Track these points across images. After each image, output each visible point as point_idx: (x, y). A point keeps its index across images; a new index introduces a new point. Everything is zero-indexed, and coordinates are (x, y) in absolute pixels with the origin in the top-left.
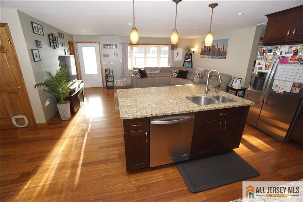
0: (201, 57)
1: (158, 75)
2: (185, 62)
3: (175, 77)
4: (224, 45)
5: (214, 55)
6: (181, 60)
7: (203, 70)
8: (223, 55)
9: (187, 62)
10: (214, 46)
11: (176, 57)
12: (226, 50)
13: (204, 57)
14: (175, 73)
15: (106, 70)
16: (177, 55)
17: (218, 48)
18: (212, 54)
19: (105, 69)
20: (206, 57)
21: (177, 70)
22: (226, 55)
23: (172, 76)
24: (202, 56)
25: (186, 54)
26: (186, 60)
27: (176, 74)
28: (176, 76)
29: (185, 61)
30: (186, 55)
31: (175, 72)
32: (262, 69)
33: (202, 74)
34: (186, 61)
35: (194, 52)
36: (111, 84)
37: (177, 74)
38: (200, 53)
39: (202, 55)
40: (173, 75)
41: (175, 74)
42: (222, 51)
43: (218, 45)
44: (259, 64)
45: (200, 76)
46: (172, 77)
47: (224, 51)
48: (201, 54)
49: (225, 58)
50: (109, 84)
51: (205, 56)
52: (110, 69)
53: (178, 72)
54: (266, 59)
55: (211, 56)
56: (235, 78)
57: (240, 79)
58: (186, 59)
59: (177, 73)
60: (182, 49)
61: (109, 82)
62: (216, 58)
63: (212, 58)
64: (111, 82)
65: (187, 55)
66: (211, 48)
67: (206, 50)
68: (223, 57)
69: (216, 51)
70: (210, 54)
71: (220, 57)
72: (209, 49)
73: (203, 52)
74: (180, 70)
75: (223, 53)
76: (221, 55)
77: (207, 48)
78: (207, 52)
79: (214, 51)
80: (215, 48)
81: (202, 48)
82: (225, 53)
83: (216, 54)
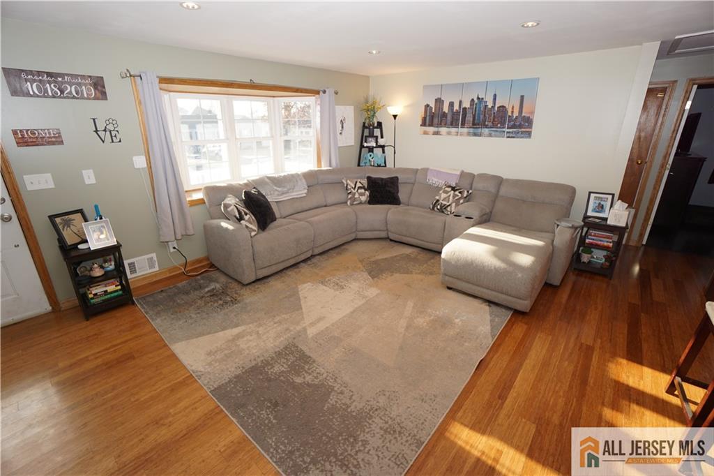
0: (425, 133)
1: (306, 205)
2: (363, 149)
3: (362, 203)
4: (522, 97)
5: (483, 125)
6: (353, 144)
7: (458, 173)
8: (520, 126)
9: (367, 149)
10: (478, 98)
11: (341, 133)
12: (532, 113)
13: (437, 133)
14: (359, 188)
15: (58, 220)
16: (342, 127)
17: (497, 106)
18: (474, 124)
19: (52, 218)
20: (449, 133)
21: (361, 178)
22: (531, 127)
23: (353, 199)
24: (431, 129)
25: (364, 123)
26: (366, 142)
27: (363, 191)
28: (363, 199)
29: (362, 146)
30: (364, 127)
31: (359, 185)
33: (456, 184)
34: (365, 145)
35: (395, 117)
36: (111, 288)
37: (367, 193)
38: (420, 122)
39: (431, 125)
40: (357, 196)
41: (360, 191)
42: (516, 114)
43: (495, 96)
45: (465, 196)
46: (352, 204)
47: (523, 114)
48: (424, 124)
49: (529, 134)
50: (98, 290)
51: (443, 130)
52: (81, 211)
53: (365, 182)
55: (471, 130)
56: (590, 193)
57: (611, 196)
58: (363, 139)
59: (363, 188)
60: (353, 107)
61: (94, 281)
62: (490, 135)
63: (475, 135)
64: (107, 277)
65: (366, 128)
66: (466, 104)
67: (447, 112)
68: (522, 132)
69: (490, 116)
70: (463, 125)
71: (509, 132)
72: (456, 107)
73: (432, 117)
74: (369, 178)
75: (520, 119)
76: (513, 127)
77: (451, 104)
78: (449, 117)
79: (479, 114)
80: (486, 106)
81: (427, 106)
82: (528, 122)
83: (490, 124)
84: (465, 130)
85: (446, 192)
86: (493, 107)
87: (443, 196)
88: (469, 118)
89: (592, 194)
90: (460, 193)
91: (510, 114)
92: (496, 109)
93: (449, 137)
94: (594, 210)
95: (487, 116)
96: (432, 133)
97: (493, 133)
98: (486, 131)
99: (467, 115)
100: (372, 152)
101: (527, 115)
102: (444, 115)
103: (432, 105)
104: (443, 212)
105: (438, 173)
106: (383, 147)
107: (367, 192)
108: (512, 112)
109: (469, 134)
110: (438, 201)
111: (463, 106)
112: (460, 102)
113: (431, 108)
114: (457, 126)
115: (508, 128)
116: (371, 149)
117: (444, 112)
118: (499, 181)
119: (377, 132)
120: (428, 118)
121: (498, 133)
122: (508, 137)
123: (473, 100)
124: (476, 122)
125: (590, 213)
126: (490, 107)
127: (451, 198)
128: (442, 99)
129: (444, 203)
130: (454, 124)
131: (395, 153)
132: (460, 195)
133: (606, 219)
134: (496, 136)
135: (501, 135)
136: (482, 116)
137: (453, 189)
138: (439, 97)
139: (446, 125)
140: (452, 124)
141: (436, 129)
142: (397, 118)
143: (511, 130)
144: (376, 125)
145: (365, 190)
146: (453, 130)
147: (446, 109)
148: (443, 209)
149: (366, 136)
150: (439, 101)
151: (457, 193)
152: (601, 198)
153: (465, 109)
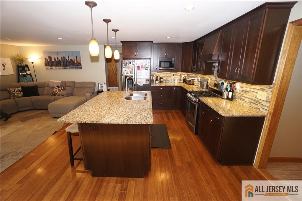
0: (47, 69)
3: (19, 97)
4: (76, 57)
5: (67, 66)
6: (13, 74)
7: (60, 82)
8: (78, 66)
9: (23, 76)
10: (63, 57)
11: (4, 69)
12: (81, 61)
13: (52, 69)
16: (4, 67)
17: (70, 59)
18: (64, 65)
20: (56, 69)
22: (81, 66)
23: (14, 96)
24: (49, 67)
25: (18, 65)
27: (19, 92)
28: (20, 95)
29: (19, 75)
30: (18, 67)
31: (17, 90)
32: (128, 74)
34: (21, 74)
35: (32, 63)
38: (44, 65)
39: (49, 66)
40: (16, 94)
41: (17, 92)
42: (76, 62)
43: (68, 56)
44: (125, 71)
45: (62, 89)
46: (14, 98)
48: (46, 65)
49: (81, 68)
51: (54, 67)
53: (20, 89)
54: (129, 67)
55: (63, 67)
56: (99, 83)
59: (19, 91)
60: (10, 59)
62: (70, 69)
63: (65, 69)
65: (20, 67)
66: (60, 59)
69: (68, 62)
70: (60, 65)
72: (57, 60)
74: (22, 87)
77: (55, 59)
78: (55, 63)
79: (65, 62)
80: (66, 59)
82: (80, 64)
83: (69, 65)
84: (61, 67)
85: (56, 88)
86: (69, 60)
87: (55, 90)
88: (62, 63)
89: (99, 84)
90: (61, 88)
91: (74, 62)
94: (101, 88)
95: (67, 62)
96: (49, 69)
97: (71, 68)
98: (68, 67)
100: (26, 77)
101: (79, 62)
102: (53, 62)
103: (48, 58)
106: (30, 74)
107: (22, 93)
108: (75, 61)
109: (63, 68)
110: (53, 92)
111: (59, 59)
112: (58, 58)
113: (47, 60)
115: (75, 66)
116: (25, 76)
118: (74, 83)
119: (26, 69)
120: (47, 63)
121: (72, 68)
122: (75, 69)
123: (61, 57)
124: (64, 64)
125: (100, 89)
127: (58, 90)
128: (51, 56)
129: (55, 92)
131: (36, 76)
132: (61, 89)
133: (102, 90)
134: (72, 69)
136: (66, 63)
137: (58, 87)
138: (49, 56)
139: (54, 66)
140: (56, 65)
141: (51, 67)
142: (34, 63)
144: (25, 66)
145: (20, 92)
146: (57, 67)
147: (53, 60)
148: (55, 94)
149: (20, 71)
150: (50, 57)
151: (60, 88)
152: (102, 84)
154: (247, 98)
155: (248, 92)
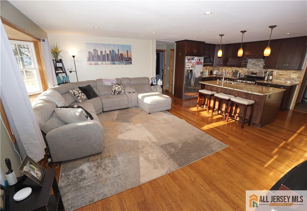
2: (59, 75)
4: (127, 51)
5: (116, 60)
7: (115, 79)
8: (128, 61)
10: (112, 50)
17: (120, 53)
18: (112, 60)
20: (102, 64)
22: (131, 61)
24: (94, 62)
25: (53, 60)
27: (82, 94)
29: (56, 73)
30: (55, 62)
32: (190, 68)
35: (73, 57)
38: (87, 59)
39: (93, 60)
40: (82, 97)
42: (126, 56)
43: (118, 50)
44: (188, 65)
47: (129, 57)
48: (89, 60)
51: (100, 63)
53: (79, 90)
54: (191, 63)
55: (112, 62)
58: (56, 69)
59: (82, 92)
62: (119, 64)
63: (114, 64)
66: (108, 52)
67: (100, 55)
68: (129, 63)
69: (118, 57)
70: (108, 60)
71: (125, 63)
72: (104, 53)
73: (93, 57)
74: (79, 88)
75: (128, 58)
76: (126, 61)
77: (101, 52)
78: (101, 57)
79: (114, 56)
80: (116, 53)
81: (89, 52)
82: (130, 59)
83: (118, 60)
85: (116, 86)
86: (118, 54)
87: (116, 88)
88: (110, 58)
89: (152, 79)
92: (120, 55)
93: (103, 65)
97: (120, 63)
99: (109, 57)
101: (130, 57)
102: (99, 56)
103: (92, 52)
104: (120, 94)
105: (107, 80)
107: (84, 94)
108: (125, 56)
109: (111, 64)
112: (105, 51)
114: (105, 61)
115: (125, 61)
117: (99, 55)
120: (91, 58)
122: (125, 64)
123: (110, 51)
124: (113, 59)
126: (117, 54)
127: (120, 88)
128: (97, 49)
129: (119, 90)
130: (104, 60)
131: (76, 75)
133: (157, 84)
134: (121, 64)
135: (123, 63)
138: (94, 48)
139: (100, 60)
141: (96, 62)
142: (75, 57)
143: (126, 62)
146: (104, 62)
147: (99, 54)
150: (95, 50)
151: (121, 85)
153: (107, 54)
154: (283, 78)
155: (284, 75)
